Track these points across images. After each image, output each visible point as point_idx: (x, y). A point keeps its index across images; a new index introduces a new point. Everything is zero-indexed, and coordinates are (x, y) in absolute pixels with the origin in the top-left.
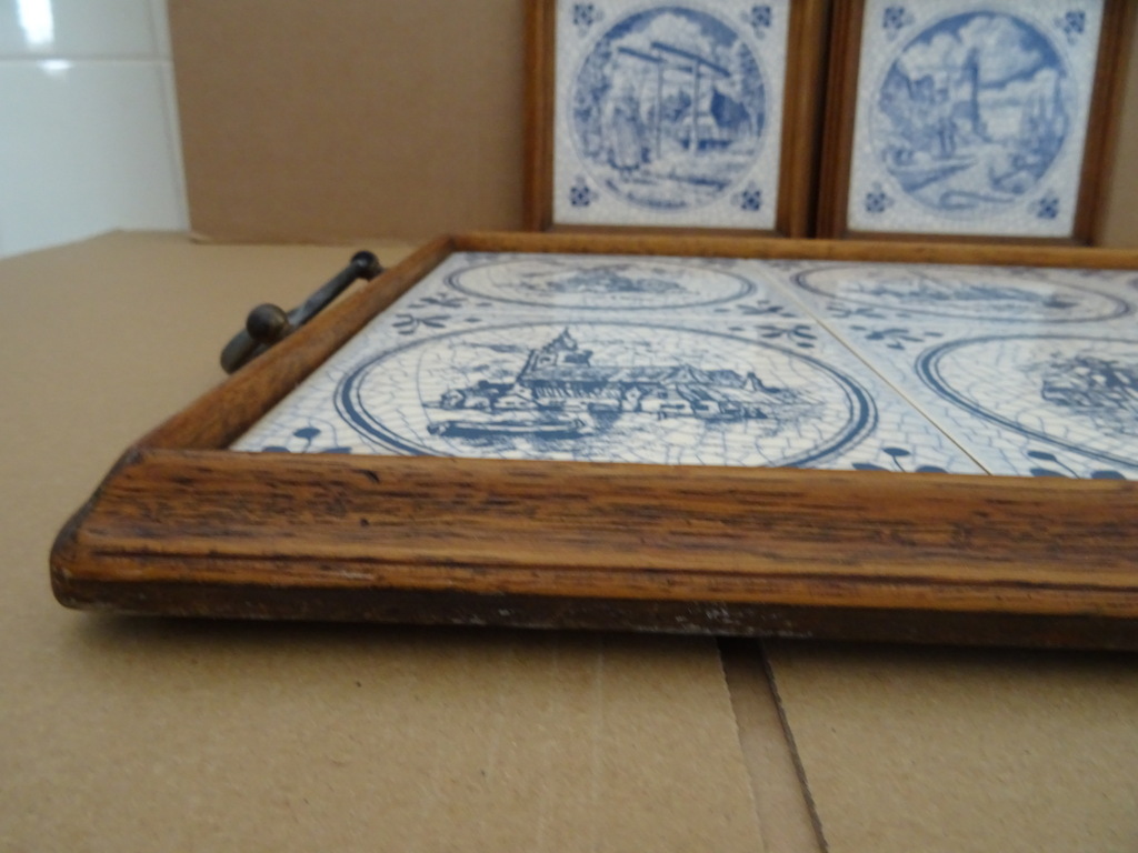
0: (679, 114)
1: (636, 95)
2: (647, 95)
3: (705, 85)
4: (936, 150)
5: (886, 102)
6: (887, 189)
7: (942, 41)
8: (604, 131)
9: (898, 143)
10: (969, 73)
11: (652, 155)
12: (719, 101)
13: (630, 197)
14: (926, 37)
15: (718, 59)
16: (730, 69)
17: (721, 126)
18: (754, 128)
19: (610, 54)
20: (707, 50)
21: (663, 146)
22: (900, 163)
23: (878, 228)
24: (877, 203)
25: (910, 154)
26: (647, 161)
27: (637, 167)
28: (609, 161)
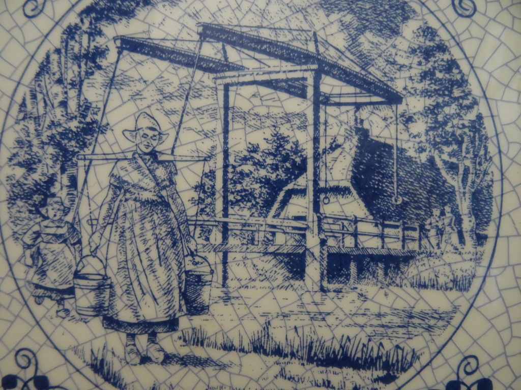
3: (339, 123)
12: (371, 158)
15: (365, 61)
16: (398, 86)
17: (381, 216)
18: (468, 224)
19: (100, 53)
20: (340, 40)
21: (237, 271)
26: (195, 308)
27: (171, 324)
28: (98, 310)
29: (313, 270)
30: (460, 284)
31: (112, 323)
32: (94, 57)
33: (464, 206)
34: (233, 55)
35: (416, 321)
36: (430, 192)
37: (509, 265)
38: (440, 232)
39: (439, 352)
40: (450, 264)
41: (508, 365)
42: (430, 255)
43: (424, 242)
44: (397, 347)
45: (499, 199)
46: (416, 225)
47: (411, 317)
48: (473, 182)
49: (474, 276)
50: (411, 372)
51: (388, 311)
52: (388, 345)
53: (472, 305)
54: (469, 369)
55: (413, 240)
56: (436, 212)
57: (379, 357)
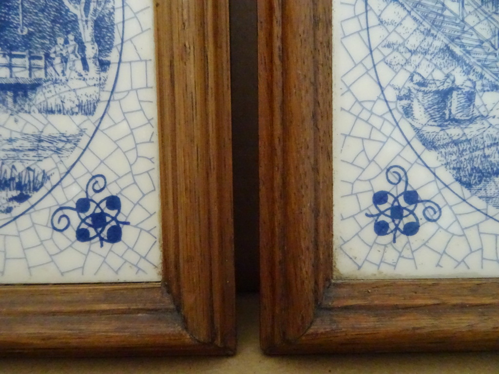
6: (418, 179)
9: (437, 73)
17: (8, 47)
18: (91, 51)
22: (445, 120)
23: (406, 270)
24: (397, 212)
25: (470, 98)
33: (87, 34)
35: (45, 144)
36: (54, 21)
37: (132, 89)
38: (65, 60)
39: (68, 172)
40: (74, 90)
41: (135, 183)
42: (55, 82)
43: (50, 70)
44: (29, 169)
45: (120, 26)
46: (42, 54)
47: (40, 141)
48: (95, 10)
49: (98, 101)
50: (43, 191)
51: (19, 136)
52: (20, 167)
53: (97, 128)
54: (97, 188)
55: (39, 68)
56: (60, 41)
57: (12, 179)
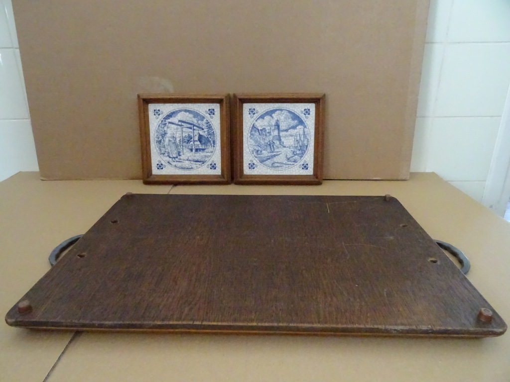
0: (189, 141)
1: (175, 136)
2: (178, 135)
3: (196, 132)
4: (269, 150)
5: (252, 136)
6: (254, 162)
7: (267, 118)
8: (166, 146)
9: (257, 148)
10: (277, 127)
11: (181, 154)
12: (200, 137)
13: (175, 166)
14: (262, 117)
15: (199, 124)
16: (203, 128)
17: (202, 144)
18: (212, 145)
19: (166, 124)
20: (196, 122)
21: (184, 151)
22: (258, 154)
23: (253, 174)
24: (252, 166)
25: (261, 151)
26: (180, 155)
27: (177, 157)
28: (168, 156)
29: (194, 151)
30: (212, 152)
31: (170, 157)
32: (165, 124)
33: (212, 142)
34: (183, 124)
